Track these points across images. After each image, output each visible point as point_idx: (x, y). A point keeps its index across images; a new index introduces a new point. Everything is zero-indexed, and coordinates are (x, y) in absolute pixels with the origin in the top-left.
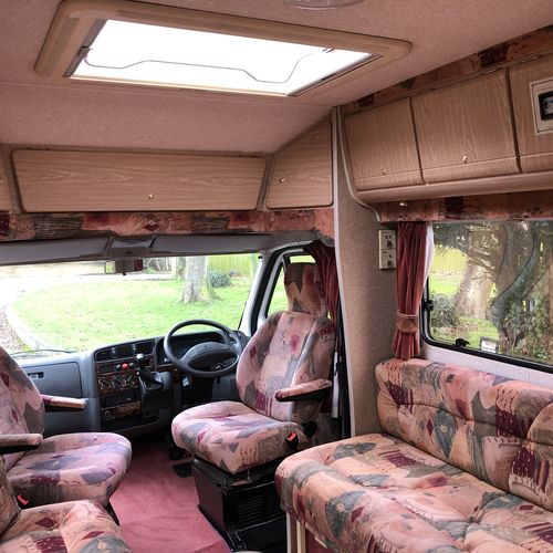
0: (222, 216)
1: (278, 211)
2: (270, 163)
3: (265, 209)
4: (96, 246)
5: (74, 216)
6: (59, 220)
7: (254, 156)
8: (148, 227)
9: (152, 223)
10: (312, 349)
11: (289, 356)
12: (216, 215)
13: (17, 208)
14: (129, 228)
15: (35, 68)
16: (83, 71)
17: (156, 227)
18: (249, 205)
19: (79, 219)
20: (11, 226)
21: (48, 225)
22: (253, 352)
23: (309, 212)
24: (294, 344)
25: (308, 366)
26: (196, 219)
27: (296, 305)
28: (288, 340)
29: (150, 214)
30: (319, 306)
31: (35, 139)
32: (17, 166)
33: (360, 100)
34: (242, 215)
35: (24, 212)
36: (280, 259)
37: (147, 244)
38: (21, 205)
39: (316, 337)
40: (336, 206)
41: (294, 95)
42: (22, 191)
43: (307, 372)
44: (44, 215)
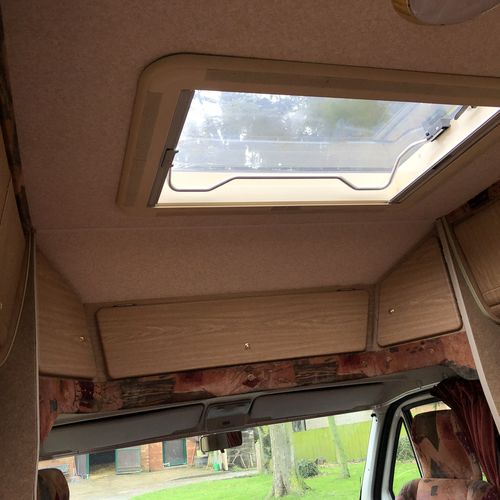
0: (328, 362)
1: (394, 348)
2: (373, 295)
3: (376, 349)
4: (189, 418)
5: (165, 379)
6: (148, 385)
8: (248, 383)
9: (251, 377)
12: (321, 361)
13: (102, 377)
14: (226, 388)
15: (116, 201)
16: (167, 197)
17: (257, 381)
18: (358, 346)
19: (171, 382)
20: (96, 395)
21: (136, 392)
23: (435, 341)
26: (301, 367)
27: (436, 470)
29: (248, 367)
30: (468, 466)
31: (121, 294)
32: (103, 327)
33: (470, 202)
34: (351, 358)
35: (111, 379)
36: (399, 413)
37: (244, 410)
38: (106, 371)
40: (468, 328)
42: (108, 355)
44: (132, 381)
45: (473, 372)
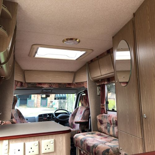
0: (65, 84)
1: (77, 83)
3: (74, 83)
4: (40, 91)
5: (35, 84)
6: (32, 84)
7: (71, 72)
8: (50, 86)
9: (50, 85)
10: (84, 113)
11: (80, 116)
12: (64, 84)
13: (24, 82)
14: (46, 86)
15: (29, 56)
16: (37, 56)
17: (51, 86)
18: (71, 82)
19: (36, 84)
20: (23, 85)
21: (30, 85)
22: (72, 115)
23: (83, 83)
24: (81, 113)
25: (83, 117)
26: (60, 85)
27: (82, 105)
28: (80, 112)
29: (50, 83)
30: (87, 104)
31: (28, 69)
32: (25, 74)
33: (91, 61)
34: (69, 84)
35: (26, 82)
36: (80, 95)
37: (50, 91)
38: (25, 81)
39: (85, 111)
40: (87, 82)
41: (77, 60)
42: (26, 79)
43: (82, 118)
44: (30, 83)
45: (87, 89)
